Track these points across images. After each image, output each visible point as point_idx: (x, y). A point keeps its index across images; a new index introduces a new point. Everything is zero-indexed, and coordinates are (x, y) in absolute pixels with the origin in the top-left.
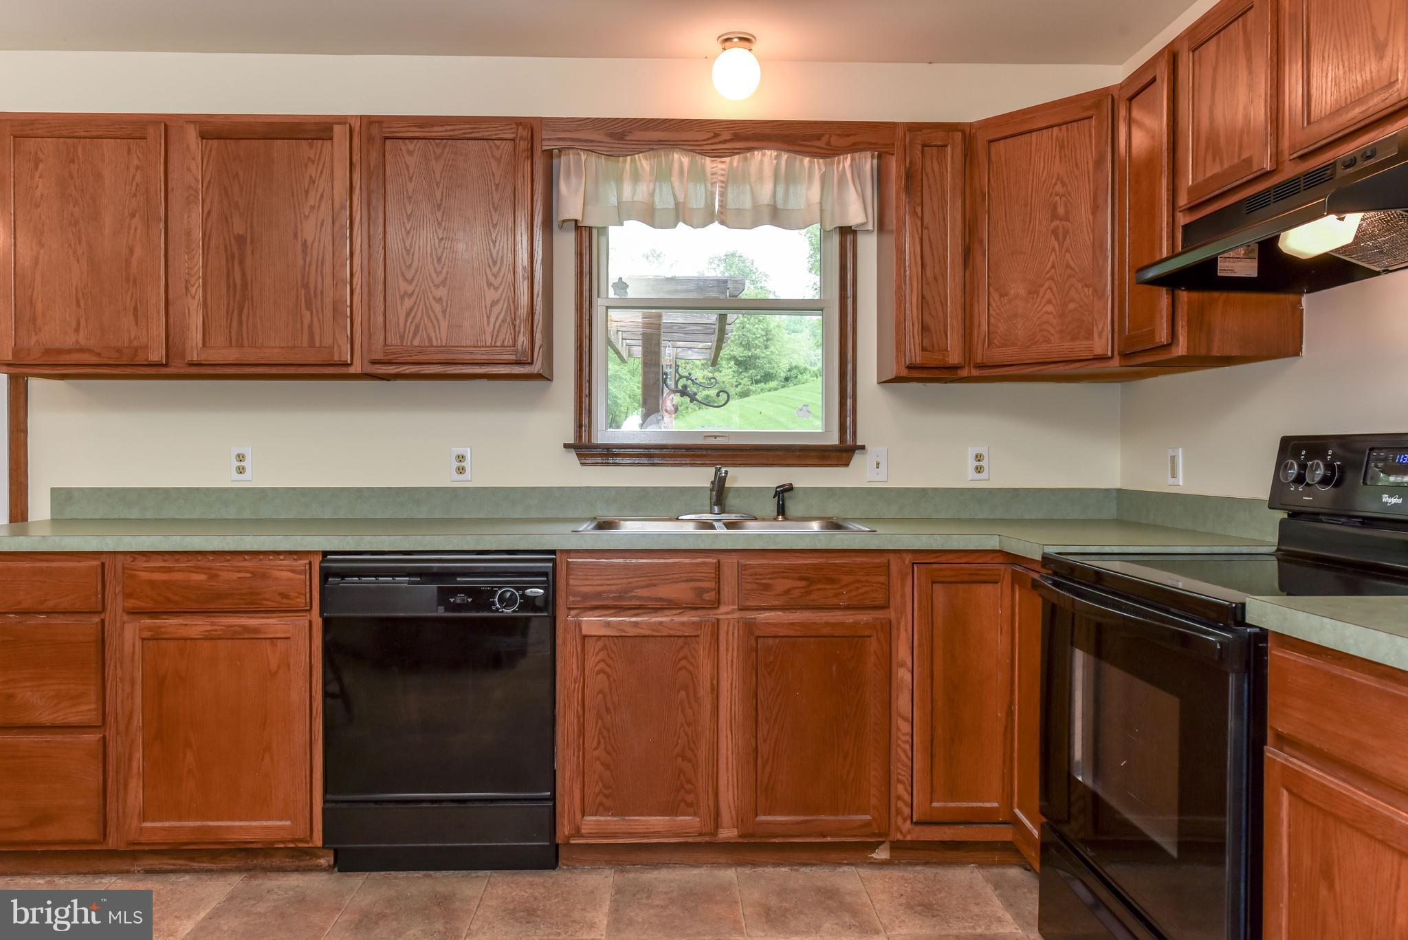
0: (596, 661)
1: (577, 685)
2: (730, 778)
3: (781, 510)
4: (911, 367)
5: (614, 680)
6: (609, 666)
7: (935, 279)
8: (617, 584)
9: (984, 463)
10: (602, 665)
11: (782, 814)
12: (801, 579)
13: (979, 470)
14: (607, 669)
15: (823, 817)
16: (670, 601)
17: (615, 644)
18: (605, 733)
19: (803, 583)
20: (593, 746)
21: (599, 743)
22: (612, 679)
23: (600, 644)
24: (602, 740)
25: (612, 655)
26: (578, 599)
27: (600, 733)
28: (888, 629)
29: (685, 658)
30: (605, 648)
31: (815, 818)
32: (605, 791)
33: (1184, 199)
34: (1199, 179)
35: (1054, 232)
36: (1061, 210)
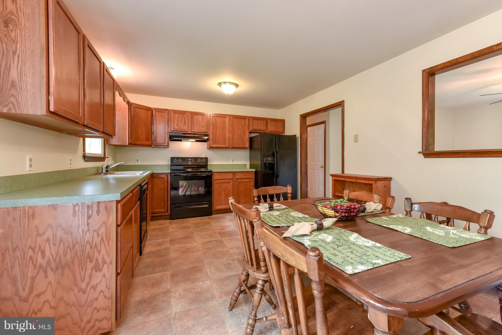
33: (172, 129)
34: (175, 128)
35: (144, 125)
36: (145, 122)
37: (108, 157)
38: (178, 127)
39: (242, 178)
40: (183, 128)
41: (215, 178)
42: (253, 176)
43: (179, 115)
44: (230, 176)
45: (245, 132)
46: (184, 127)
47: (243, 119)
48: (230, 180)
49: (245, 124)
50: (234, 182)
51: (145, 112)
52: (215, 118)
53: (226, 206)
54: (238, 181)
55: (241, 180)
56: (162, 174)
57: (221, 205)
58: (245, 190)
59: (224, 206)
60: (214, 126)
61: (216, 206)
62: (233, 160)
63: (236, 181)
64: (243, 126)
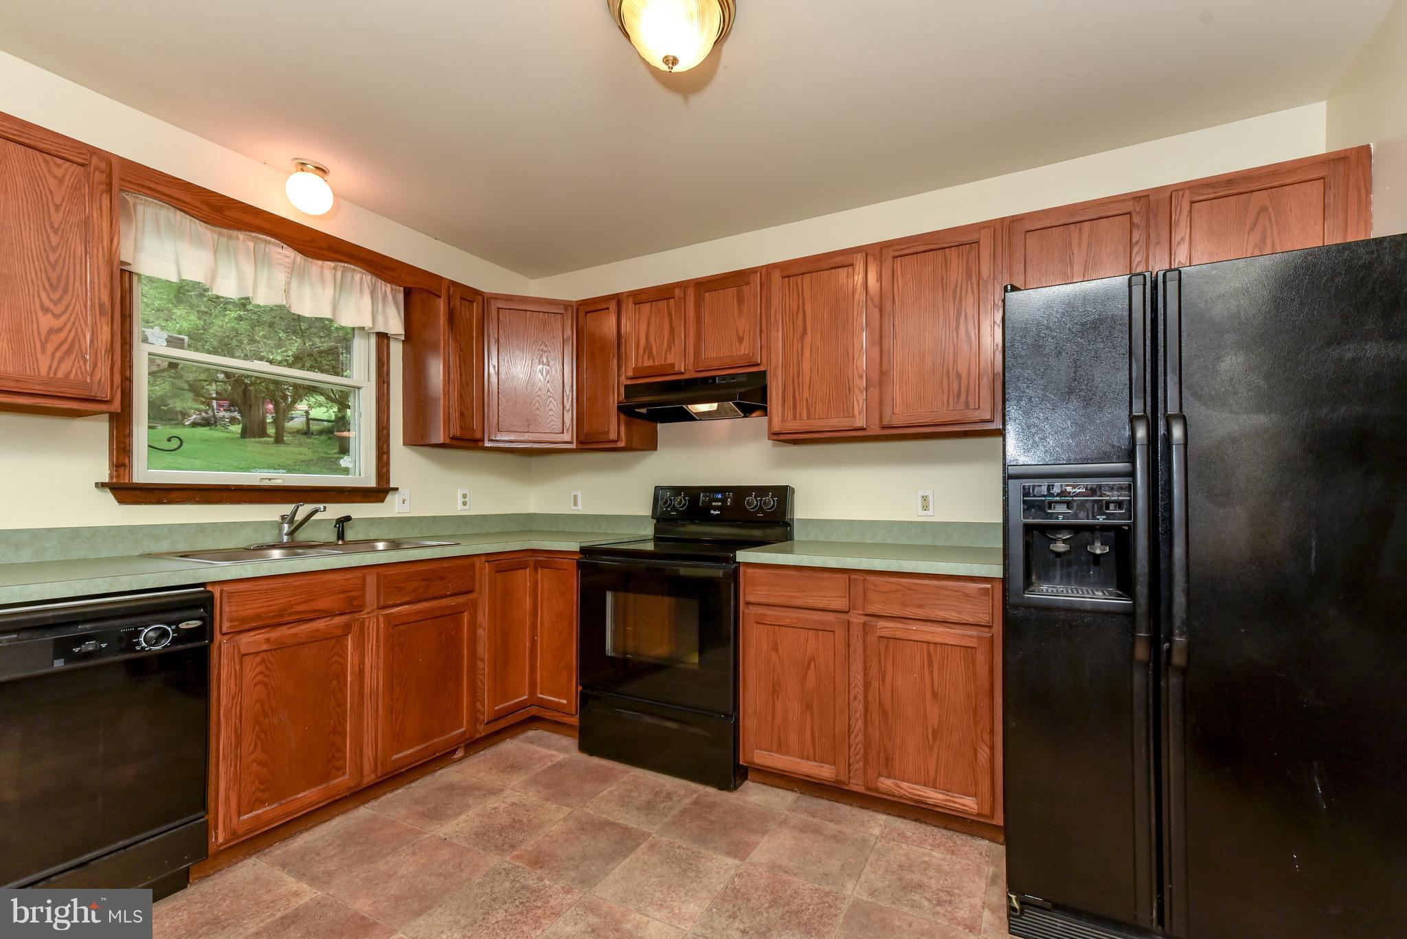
0: (253, 676)
1: (235, 701)
2: (370, 737)
3: (341, 535)
4: (453, 438)
5: (272, 688)
6: (266, 676)
7: (467, 384)
8: (277, 604)
9: (467, 500)
10: (260, 677)
11: (410, 748)
12: (423, 580)
13: (464, 504)
14: (266, 680)
15: (436, 740)
16: (325, 611)
17: (273, 656)
18: (263, 735)
19: (424, 583)
20: (250, 751)
21: (256, 746)
22: (269, 687)
23: (258, 659)
24: (259, 743)
25: (270, 666)
26: (237, 623)
27: (258, 737)
28: (474, 605)
29: (337, 654)
30: (263, 661)
31: (430, 743)
32: (261, 787)
33: (631, 373)
34: (639, 365)
37: (397, 489)
38: (649, 359)
43: (651, 308)
44: (832, 595)
45: (967, 325)
46: (671, 352)
47: (958, 244)
48: (830, 617)
49: (969, 276)
50: (856, 631)
51: (542, 319)
52: (797, 283)
53: (810, 763)
54: (880, 629)
55: (900, 625)
56: (559, 556)
57: (782, 748)
58: (928, 696)
59: (800, 758)
60: (791, 322)
61: (757, 748)
62: (925, 498)
63: (867, 630)
64: (952, 288)
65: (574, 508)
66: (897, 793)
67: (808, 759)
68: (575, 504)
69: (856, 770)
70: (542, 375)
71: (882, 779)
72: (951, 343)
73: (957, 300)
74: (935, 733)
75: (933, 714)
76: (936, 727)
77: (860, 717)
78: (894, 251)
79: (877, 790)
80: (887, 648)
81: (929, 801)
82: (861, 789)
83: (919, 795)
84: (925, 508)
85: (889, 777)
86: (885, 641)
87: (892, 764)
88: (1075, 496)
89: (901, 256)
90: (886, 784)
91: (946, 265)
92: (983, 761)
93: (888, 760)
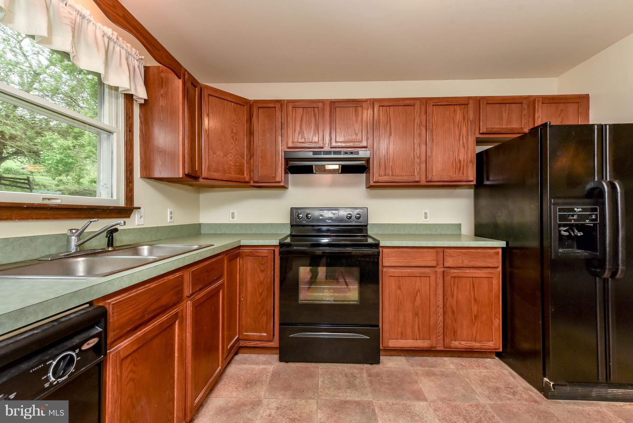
0: (128, 375)
3: (110, 243)
4: (187, 174)
6: (134, 372)
7: (193, 139)
9: (172, 215)
10: (131, 375)
13: (171, 218)
14: (134, 375)
23: (130, 360)
28: (224, 284)
30: (133, 361)
33: (290, 145)
34: (295, 141)
35: (233, 137)
36: (235, 131)
37: (139, 208)
38: (302, 138)
39: (463, 265)
40: (312, 139)
41: (386, 264)
42: (498, 262)
43: (303, 111)
44: (429, 259)
45: (463, 140)
46: (314, 138)
47: (460, 104)
48: (427, 270)
49: (464, 119)
50: (440, 276)
51: (233, 106)
52: (387, 110)
53: (418, 341)
54: (452, 273)
55: (461, 271)
56: (260, 248)
57: (403, 336)
58: (473, 301)
59: (412, 340)
60: (384, 129)
61: (390, 339)
62: (426, 214)
63: (445, 274)
64: (457, 122)
65: (231, 220)
66: (460, 347)
67: (417, 339)
68: (233, 218)
69: (439, 340)
70: (233, 140)
71: (453, 342)
72: (457, 146)
73: (459, 128)
74: (476, 317)
75: (475, 308)
76: (476, 314)
77: (441, 315)
78: (433, 102)
79: (451, 348)
80: (454, 282)
81: (474, 347)
82: (442, 348)
83: (470, 346)
84: (426, 218)
85: (455, 340)
86: (453, 278)
87: (457, 334)
88: (578, 212)
89: (436, 105)
90: (455, 344)
91: (455, 112)
92: (496, 325)
93: (455, 332)
